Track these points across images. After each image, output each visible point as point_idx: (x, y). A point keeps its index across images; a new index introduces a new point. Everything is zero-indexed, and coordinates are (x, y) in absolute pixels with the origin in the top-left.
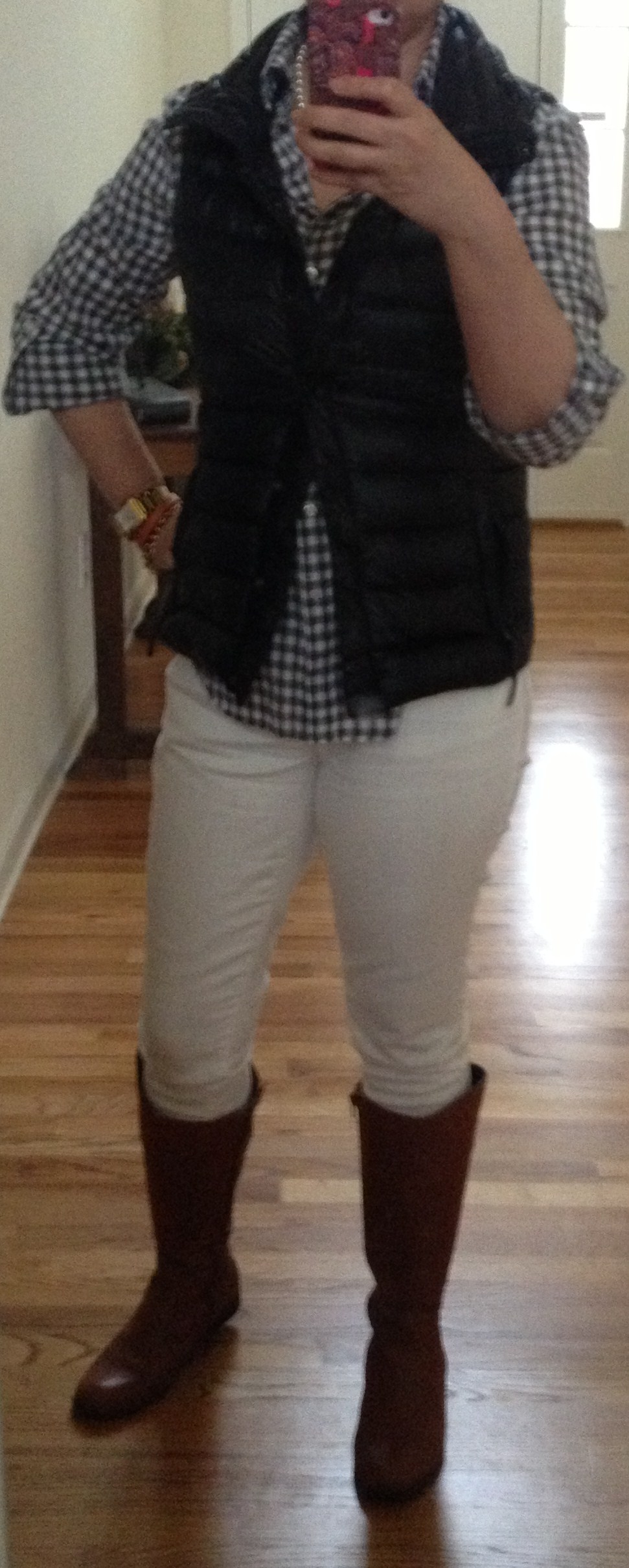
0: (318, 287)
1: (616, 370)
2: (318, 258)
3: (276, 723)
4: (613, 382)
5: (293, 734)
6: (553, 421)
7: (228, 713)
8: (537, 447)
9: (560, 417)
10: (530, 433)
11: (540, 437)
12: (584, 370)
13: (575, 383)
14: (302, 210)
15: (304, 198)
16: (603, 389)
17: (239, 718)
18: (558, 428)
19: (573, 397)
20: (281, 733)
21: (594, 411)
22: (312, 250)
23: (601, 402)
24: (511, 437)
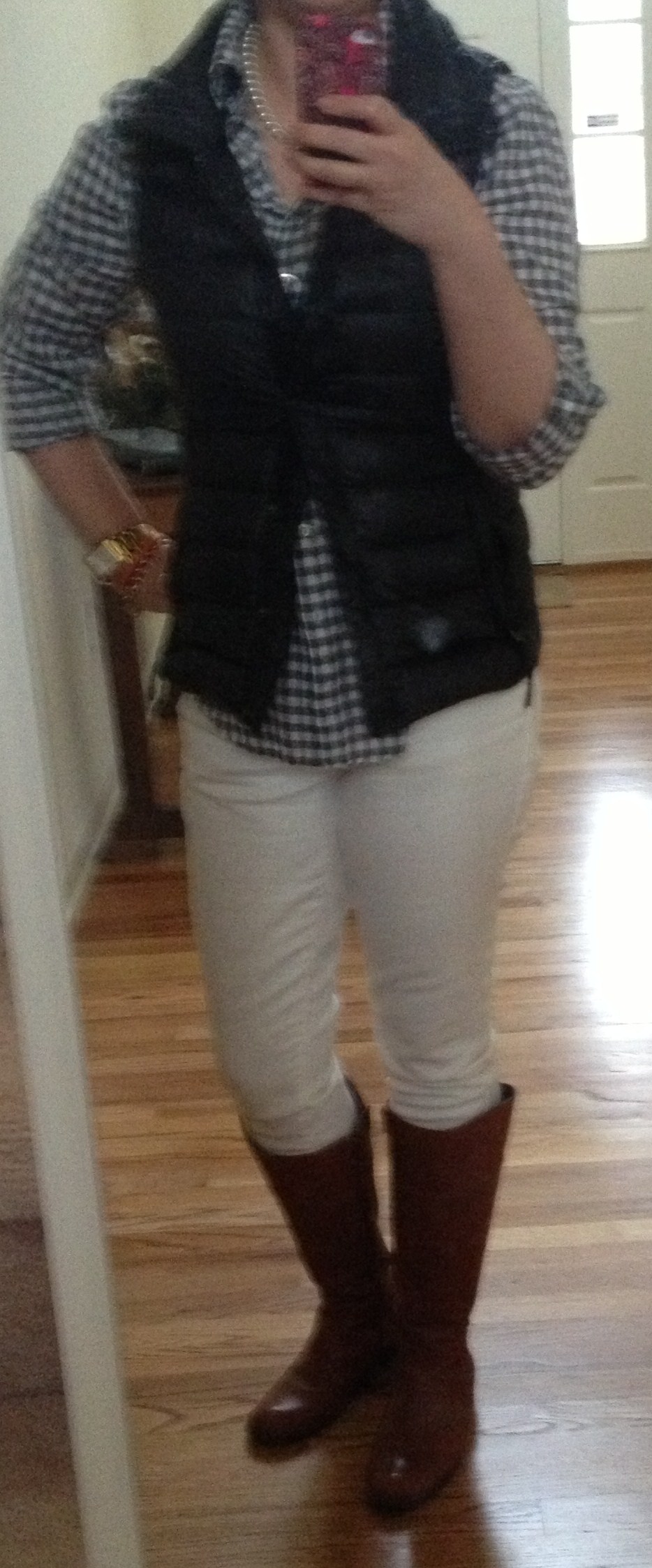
0: (293, 295)
1: (598, 390)
2: (290, 263)
3: (285, 751)
4: (595, 402)
5: (303, 761)
6: (532, 439)
7: (240, 745)
8: (519, 465)
9: (540, 435)
10: (509, 452)
11: (520, 455)
12: (564, 389)
13: (554, 401)
14: (269, 211)
15: (269, 198)
16: (583, 409)
17: (250, 749)
18: (538, 446)
19: (554, 416)
20: (292, 761)
21: (577, 430)
22: (283, 254)
23: (583, 421)
24: (493, 454)
